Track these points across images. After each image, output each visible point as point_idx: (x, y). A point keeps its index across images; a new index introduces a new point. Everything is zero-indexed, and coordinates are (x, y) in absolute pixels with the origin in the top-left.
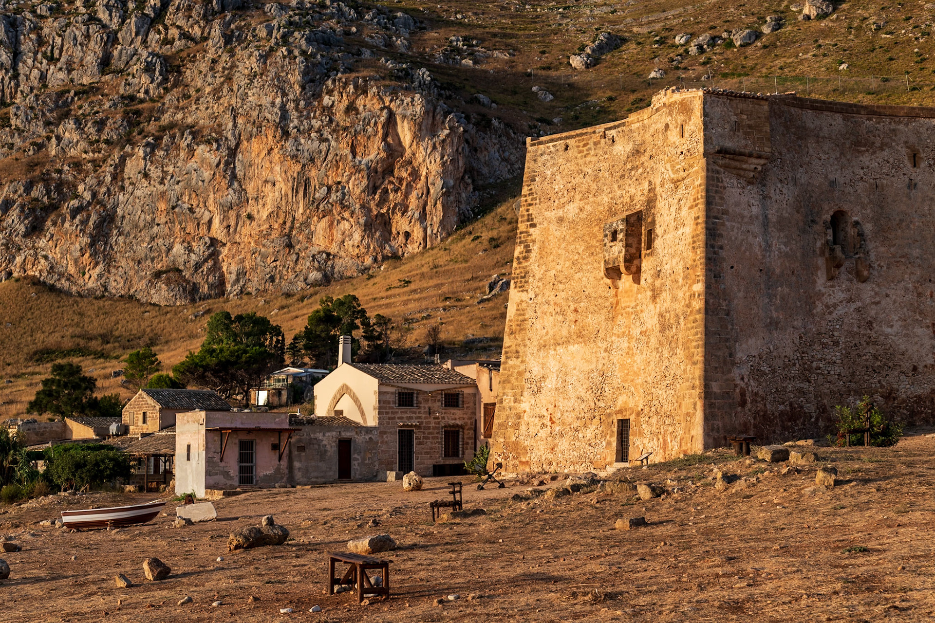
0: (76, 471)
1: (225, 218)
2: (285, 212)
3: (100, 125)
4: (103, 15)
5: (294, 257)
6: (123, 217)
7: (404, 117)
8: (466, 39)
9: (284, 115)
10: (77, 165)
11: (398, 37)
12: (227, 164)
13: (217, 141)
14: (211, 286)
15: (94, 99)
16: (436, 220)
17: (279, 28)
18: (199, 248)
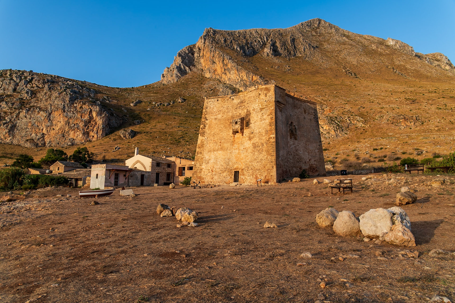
0: (51, 181)
1: (47, 129)
2: (63, 129)
3: (13, 104)
4: (15, 79)
5: (65, 139)
6: (18, 126)
7: (94, 111)
8: (107, 97)
9: (64, 107)
10: (5, 113)
11: (92, 94)
12: (48, 116)
13: (46, 111)
14: (42, 144)
15: (11, 98)
16: (100, 134)
17: (63, 88)
18: (39, 135)
